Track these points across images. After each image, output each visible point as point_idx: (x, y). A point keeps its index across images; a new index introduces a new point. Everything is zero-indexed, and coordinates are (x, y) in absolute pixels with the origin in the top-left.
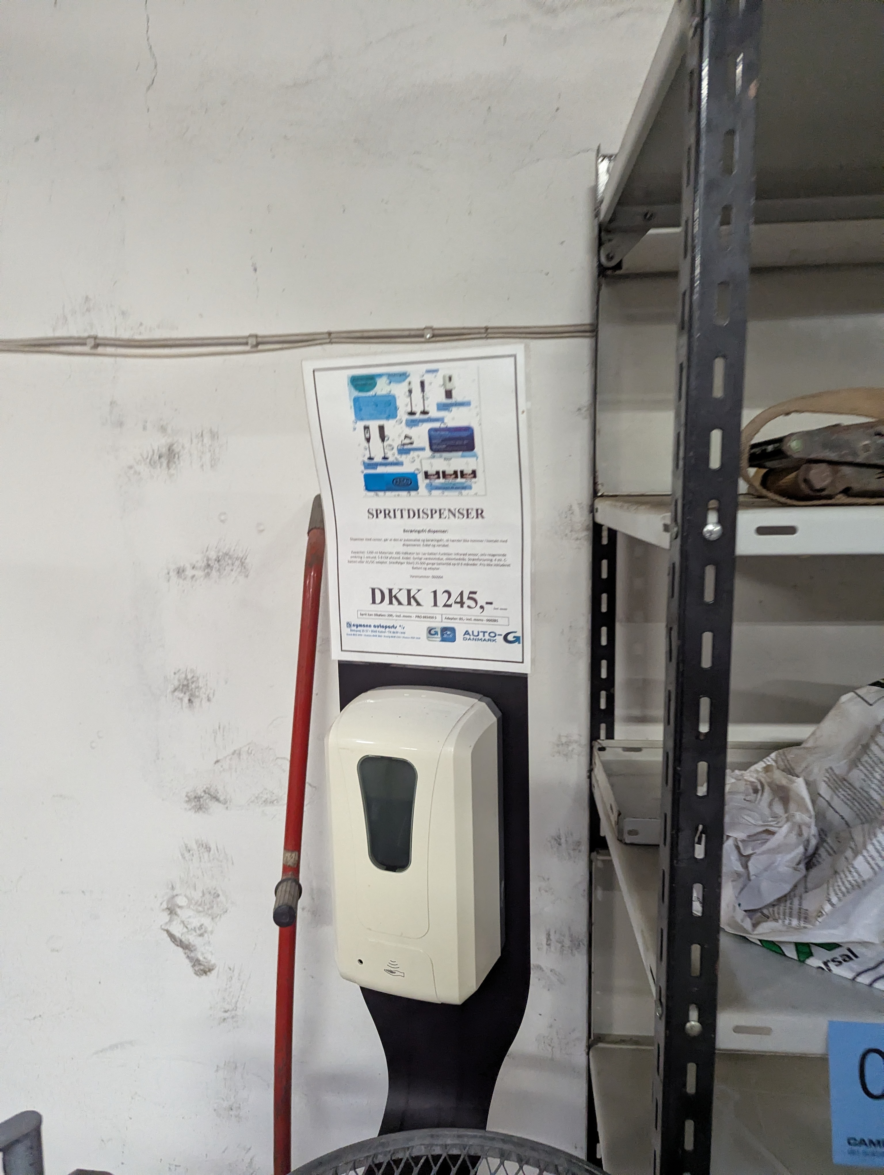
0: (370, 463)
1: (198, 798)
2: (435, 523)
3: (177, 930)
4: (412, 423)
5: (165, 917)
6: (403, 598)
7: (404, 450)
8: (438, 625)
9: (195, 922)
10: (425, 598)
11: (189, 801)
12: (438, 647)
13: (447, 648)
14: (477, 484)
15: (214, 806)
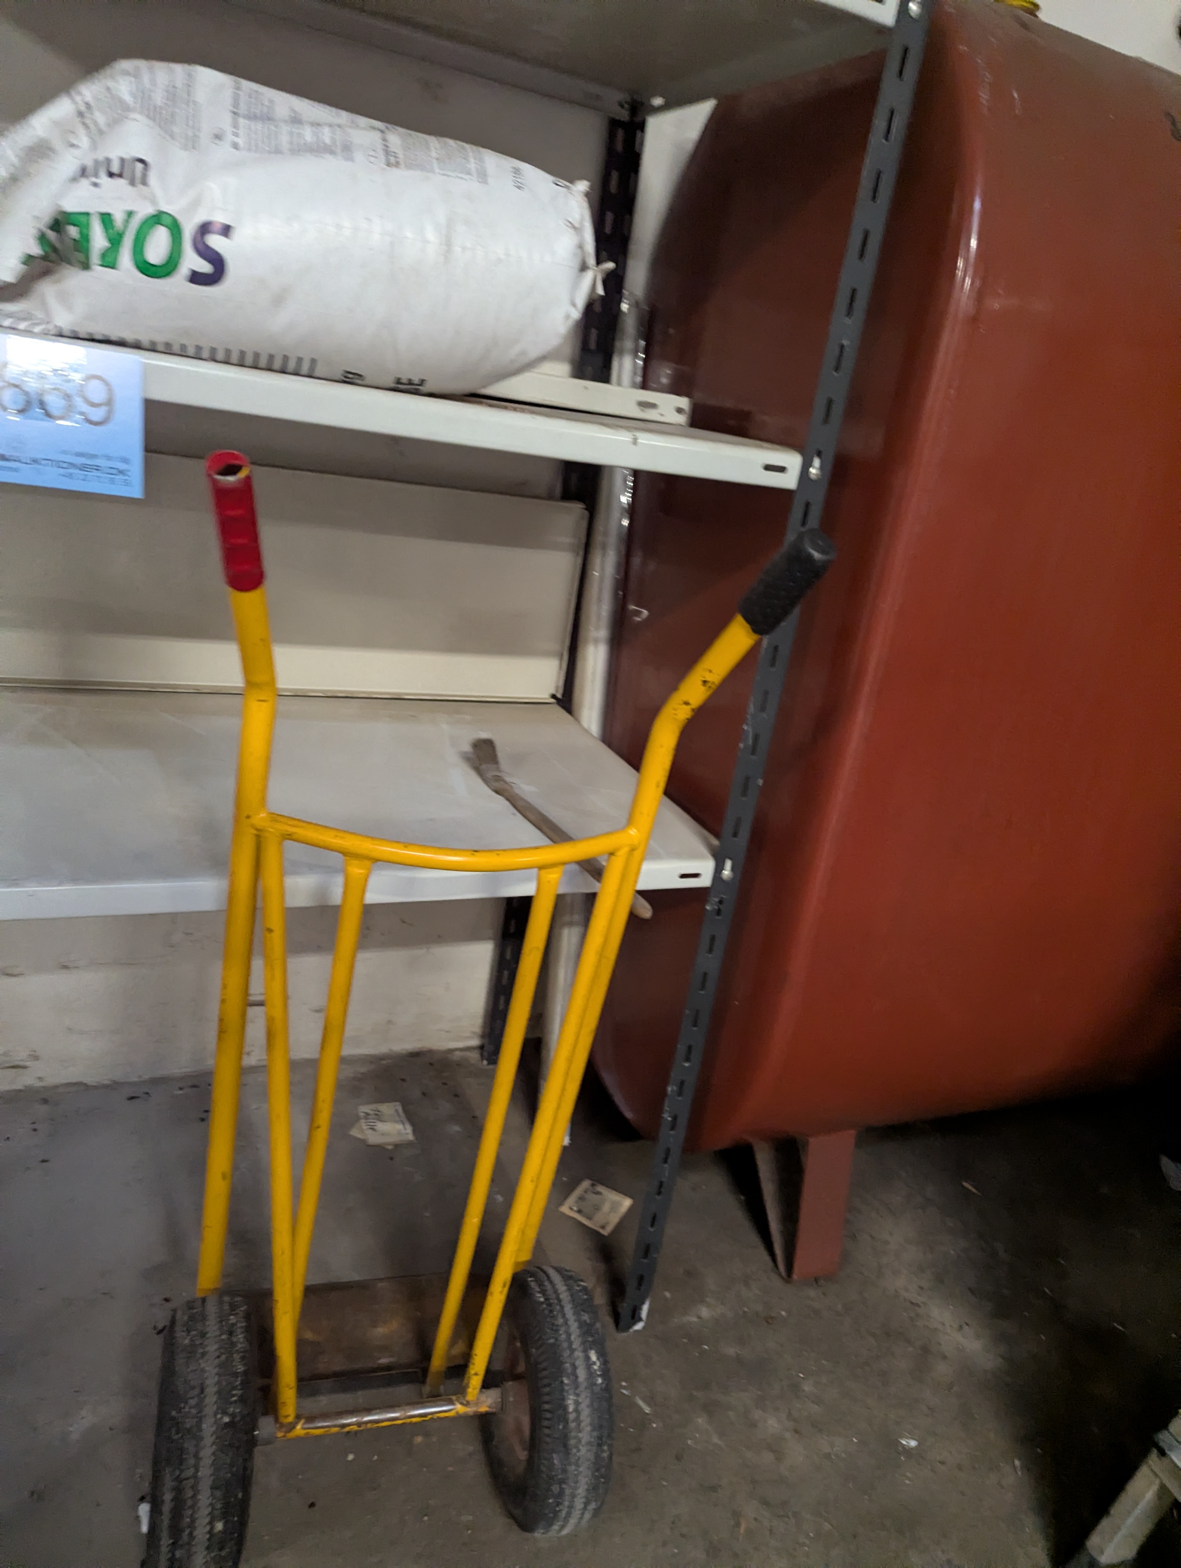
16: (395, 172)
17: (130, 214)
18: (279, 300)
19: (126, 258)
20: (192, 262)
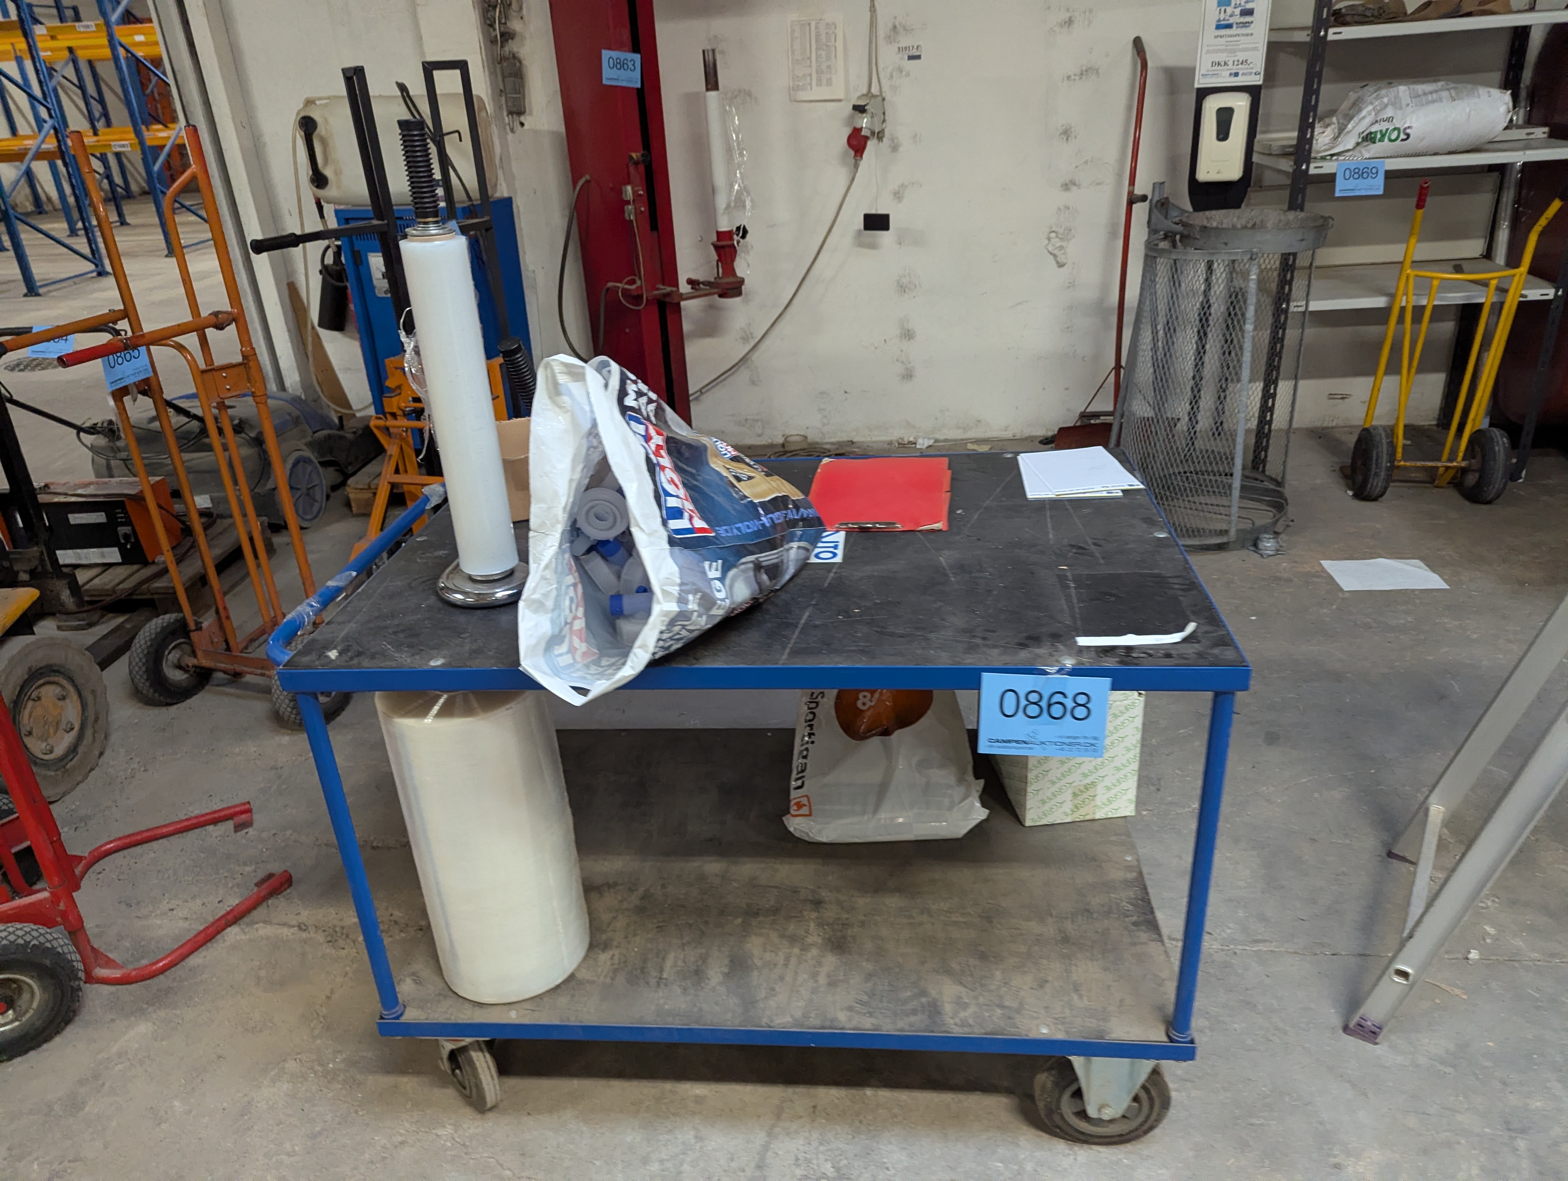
0: (1219, 21)
1: (1066, 185)
2: (1237, 38)
3: (1050, 248)
4: (1235, 8)
5: (1046, 242)
6: (1223, 64)
7: (1231, 16)
8: (1233, 72)
9: (1058, 245)
10: (1230, 63)
11: (1062, 186)
12: (1233, 79)
13: (1236, 79)
14: (1252, 25)
15: (1074, 188)
16: (1454, 103)
17: (1387, 130)
18: (1422, 140)
19: (1386, 139)
20: (1402, 136)
